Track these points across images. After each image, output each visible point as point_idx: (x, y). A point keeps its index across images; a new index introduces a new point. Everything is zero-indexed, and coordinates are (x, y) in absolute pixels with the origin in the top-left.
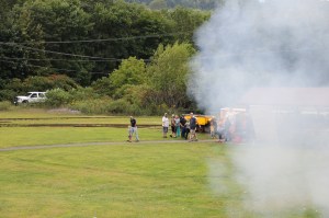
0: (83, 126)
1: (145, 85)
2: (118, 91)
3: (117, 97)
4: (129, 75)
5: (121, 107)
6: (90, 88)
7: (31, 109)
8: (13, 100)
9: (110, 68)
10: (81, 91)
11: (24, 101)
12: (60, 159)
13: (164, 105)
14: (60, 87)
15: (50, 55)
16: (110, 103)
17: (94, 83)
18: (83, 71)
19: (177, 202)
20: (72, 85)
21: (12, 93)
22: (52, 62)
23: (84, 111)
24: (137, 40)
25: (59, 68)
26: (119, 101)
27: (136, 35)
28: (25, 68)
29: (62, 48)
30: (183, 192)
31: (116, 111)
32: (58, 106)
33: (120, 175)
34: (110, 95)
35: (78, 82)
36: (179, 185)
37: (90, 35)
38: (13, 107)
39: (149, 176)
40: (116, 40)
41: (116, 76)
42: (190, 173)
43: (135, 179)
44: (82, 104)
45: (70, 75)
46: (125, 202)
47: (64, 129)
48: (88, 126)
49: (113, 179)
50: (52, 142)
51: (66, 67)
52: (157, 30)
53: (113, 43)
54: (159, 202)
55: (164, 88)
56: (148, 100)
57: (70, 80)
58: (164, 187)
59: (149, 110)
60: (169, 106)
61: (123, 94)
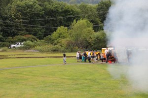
1: (68, 39)
2: (56, 42)
3: (55, 44)
4: (61, 34)
5: (57, 49)
6: (43, 41)
7: (17, 51)
8: (9, 47)
9: (52, 31)
10: (39, 42)
11: (14, 47)
12: (30, 72)
13: (76, 47)
14: (30, 40)
15: (25, 26)
16: (52, 47)
17: (45, 38)
18: (40, 33)
19: (83, 91)
20: (35, 39)
21: (8, 43)
22: (26, 29)
23: (41, 51)
24: (64, 18)
25: (29, 32)
26: (56, 46)
27: (63, 16)
28: (13, 32)
29: (30, 23)
30: (86, 86)
31: (55, 51)
32: (29, 49)
33: (57, 79)
34: (52, 43)
35: (37, 38)
36: (84, 83)
37: (43, 16)
38: (9, 50)
39: (70, 79)
40: (54, 18)
41: (55, 35)
42: (89, 78)
43: (64, 81)
44: (40, 48)
45: (34, 35)
46: (60, 91)
47: (32, 59)
48: (43, 57)
50: (26, 65)
51: (32, 31)
52: (72, 14)
53: (53, 20)
54: (75, 91)
55: (76, 40)
56: (69, 45)
57: (34, 37)
58: (77, 84)
59: (70, 50)
60: (79, 48)
61: (58, 43)
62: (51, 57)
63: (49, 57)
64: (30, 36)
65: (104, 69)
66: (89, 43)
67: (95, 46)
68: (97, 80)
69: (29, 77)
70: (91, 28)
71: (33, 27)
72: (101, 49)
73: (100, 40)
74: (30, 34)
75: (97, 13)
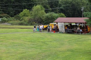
0: (11, 28)
1: (29, 17)
2: (21, 18)
3: (21, 20)
4: (25, 14)
6: (14, 18)
9: (19, 12)
10: (11, 18)
12: (5, 37)
13: (34, 23)
14: (5, 17)
15: (2, 8)
16: (19, 22)
17: (15, 16)
18: (11, 13)
19: (37, 48)
20: (8, 17)
23: (12, 24)
24: (27, 4)
25: (4, 12)
26: (22, 21)
27: (27, 3)
29: (5, 6)
30: (39, 46)
32: (4, 22)
33: (22, 41)
34: (19, 20)
35: (10, 16)
36: (38, 44)
37: (13, 3)
39: (30, 42)
40: (21, 4)
42: (41, 41)
43: (26, 42)
44: (11, 22)
45: (8, 14)
46: (23, 48)
47: (6, 29)
48: (13, 28)
49: (20, 43)
50: (2, 32)
51: (7, 12)
52: (32, 2)
53: (20, 5)
54: (32, 48)
55: (34, 18)
56: (30, 21)
58: (34, 44)
59: (30, 24)
60: (36, 23)
61: (23, 19)
62: (18, 28)
63: (17, 28)
64: (5, 14)
66: (42, 20)
67: (46, 22)
68: (46, 42)
69: (4, 40)
70: (43, 11)
71: (7, 9)
72: (49, 24)
73: (49, 18)
74: (5, 13)
75: (47, 1)
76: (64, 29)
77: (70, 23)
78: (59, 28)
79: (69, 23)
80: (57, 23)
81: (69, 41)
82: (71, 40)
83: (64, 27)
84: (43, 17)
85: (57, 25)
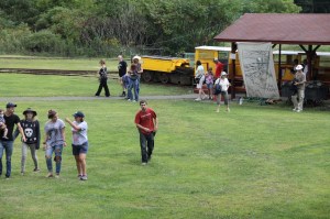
26: (44, 32)
61: (50, 22)
62: (19, 71)
63: (11, 71)
65: (190, 120)
72: (194, 51)
73: (195, 18)
76: (272, 81)
77: (310, 44)
78: (244, 72)
79: (301, 44)
80: (234, 47)
81: (294, 150)
82: (302, 149)
83: (272, 69)
84: (164, 10)
85: (232, 56)
